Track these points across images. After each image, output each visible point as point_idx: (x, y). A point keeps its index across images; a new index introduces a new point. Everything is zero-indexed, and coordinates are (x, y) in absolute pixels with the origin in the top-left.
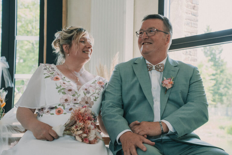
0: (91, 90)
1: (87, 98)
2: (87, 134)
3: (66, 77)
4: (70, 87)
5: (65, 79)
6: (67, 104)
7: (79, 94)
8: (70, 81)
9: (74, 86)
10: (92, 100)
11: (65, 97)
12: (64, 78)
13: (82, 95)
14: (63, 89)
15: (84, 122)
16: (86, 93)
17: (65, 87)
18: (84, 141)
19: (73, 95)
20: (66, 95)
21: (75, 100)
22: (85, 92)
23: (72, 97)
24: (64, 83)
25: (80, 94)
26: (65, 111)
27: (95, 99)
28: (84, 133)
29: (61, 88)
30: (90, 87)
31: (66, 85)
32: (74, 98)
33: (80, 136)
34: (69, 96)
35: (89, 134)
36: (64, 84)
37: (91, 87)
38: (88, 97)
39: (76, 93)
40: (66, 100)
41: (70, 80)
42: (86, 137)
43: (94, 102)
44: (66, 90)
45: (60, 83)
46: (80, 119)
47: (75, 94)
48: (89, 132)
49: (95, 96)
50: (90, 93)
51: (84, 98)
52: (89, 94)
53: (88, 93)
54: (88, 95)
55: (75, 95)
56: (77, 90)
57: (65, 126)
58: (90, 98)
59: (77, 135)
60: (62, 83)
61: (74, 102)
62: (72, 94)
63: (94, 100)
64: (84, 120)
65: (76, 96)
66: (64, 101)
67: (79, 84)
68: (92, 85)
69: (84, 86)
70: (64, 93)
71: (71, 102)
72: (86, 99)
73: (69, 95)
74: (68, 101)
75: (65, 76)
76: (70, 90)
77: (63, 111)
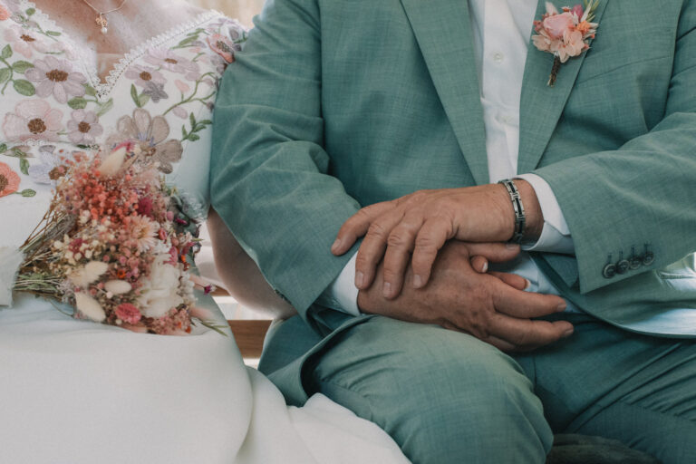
0: (171, 81)
1: (147, 122)
2: (133, 280)
3: (38, 11)
4: (59, 58)
5: (33, 18)
6: (42, 143)
7: (104, 99)
8: (58, 34)
9: (80, 56)
10: (176, 134)
11: (31, 108)
12: (31, 12)
13: (124, 105)
14: (22, 66)
15: (118, 220)
16: (145, 93)
17: (31, 55)
18: (119, 322)
19: (76, 103)
20: (34, 97)
21: (84, 127)
22: (140, 90)
23: (67, 110)
24: (27, 38)
25: (110, 101)
26: (26, 183)
27: (189, 129)
28: (118, 275)
29: (11, 61)
30: (166, 65)
31: (38, 50)
32: (79, 117)
33: (95, 289)
34: (54, 106)
35: (145, 281)
36: (25, 44)
37: (173, 65)
38: (153, 115)
39: (91, 91)
40: (37, 126)
41: (59, 29)
42: (127, 298)
43: (186, 144)
44: (37, 75)
45: (8, 34)
46: (96, 204)
47: (86, 97)
48: (144, 271)
49: (192, 116)
50: (165, 96)
51: (132, 124)
52: (162, 101)
53: (157, 93)
54: (154, 108)
55: (85, 102)
56: (93, 80)
57: (27, 252)
58: (162, 120)
59: (81, 289)
60: (17, 34)
61: (78, 136)
62: (71, 97)
63: (184, 132)
64: (119, 211)
65: (91, 107)
66: (27, 132)
67: (107, 46)
68: (179, 53)
69: (136, 58)
70: (25, 88)
71: (64, 137)
72: (143, 124)
73: (50, 100)
74: (44, 128)
75: (32, 5)
76: (58, 76)
77: (18, 181)
